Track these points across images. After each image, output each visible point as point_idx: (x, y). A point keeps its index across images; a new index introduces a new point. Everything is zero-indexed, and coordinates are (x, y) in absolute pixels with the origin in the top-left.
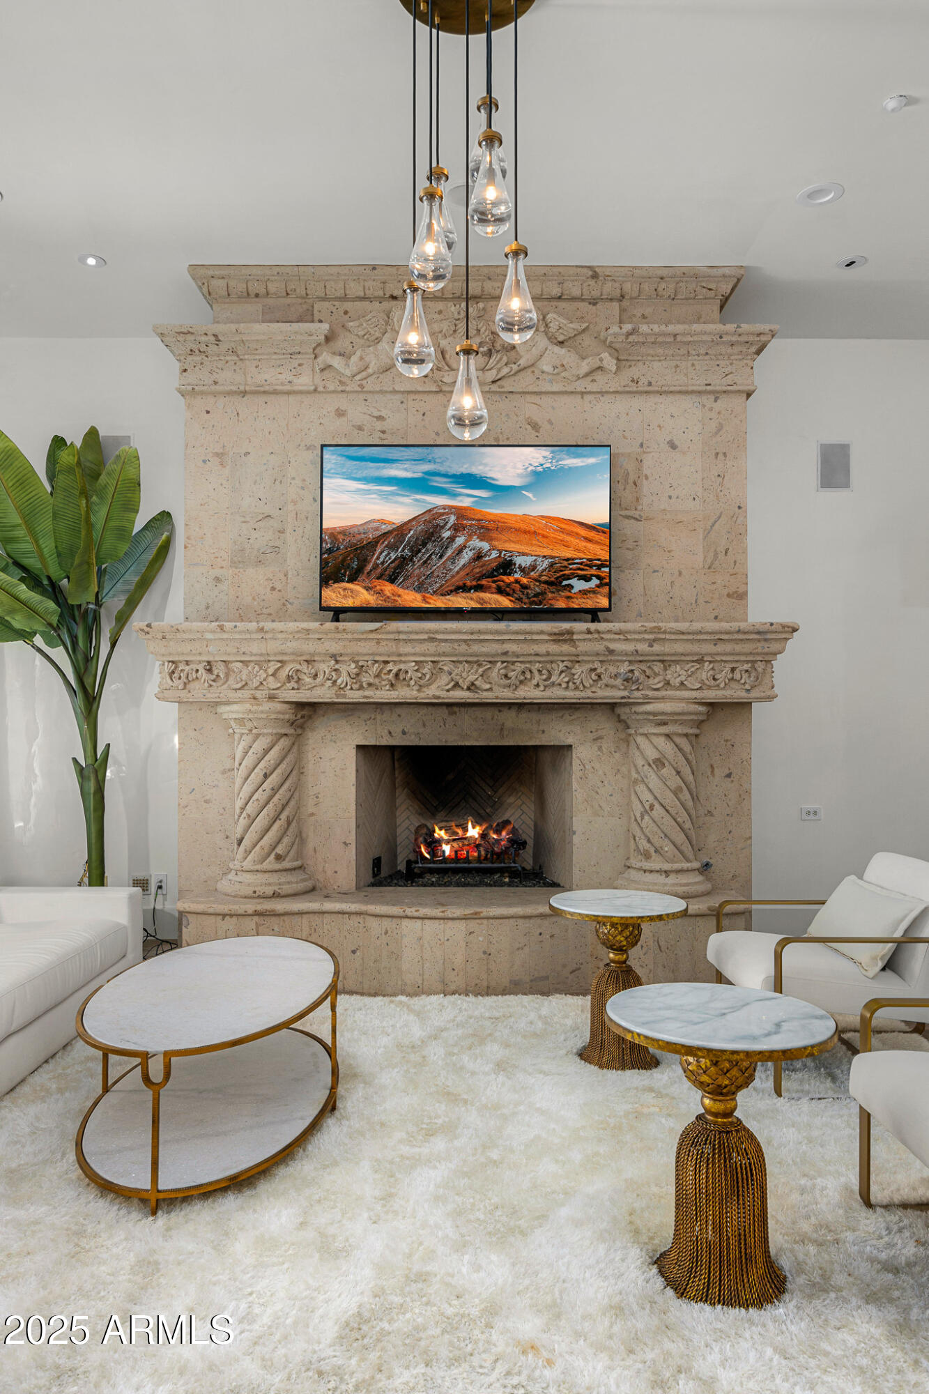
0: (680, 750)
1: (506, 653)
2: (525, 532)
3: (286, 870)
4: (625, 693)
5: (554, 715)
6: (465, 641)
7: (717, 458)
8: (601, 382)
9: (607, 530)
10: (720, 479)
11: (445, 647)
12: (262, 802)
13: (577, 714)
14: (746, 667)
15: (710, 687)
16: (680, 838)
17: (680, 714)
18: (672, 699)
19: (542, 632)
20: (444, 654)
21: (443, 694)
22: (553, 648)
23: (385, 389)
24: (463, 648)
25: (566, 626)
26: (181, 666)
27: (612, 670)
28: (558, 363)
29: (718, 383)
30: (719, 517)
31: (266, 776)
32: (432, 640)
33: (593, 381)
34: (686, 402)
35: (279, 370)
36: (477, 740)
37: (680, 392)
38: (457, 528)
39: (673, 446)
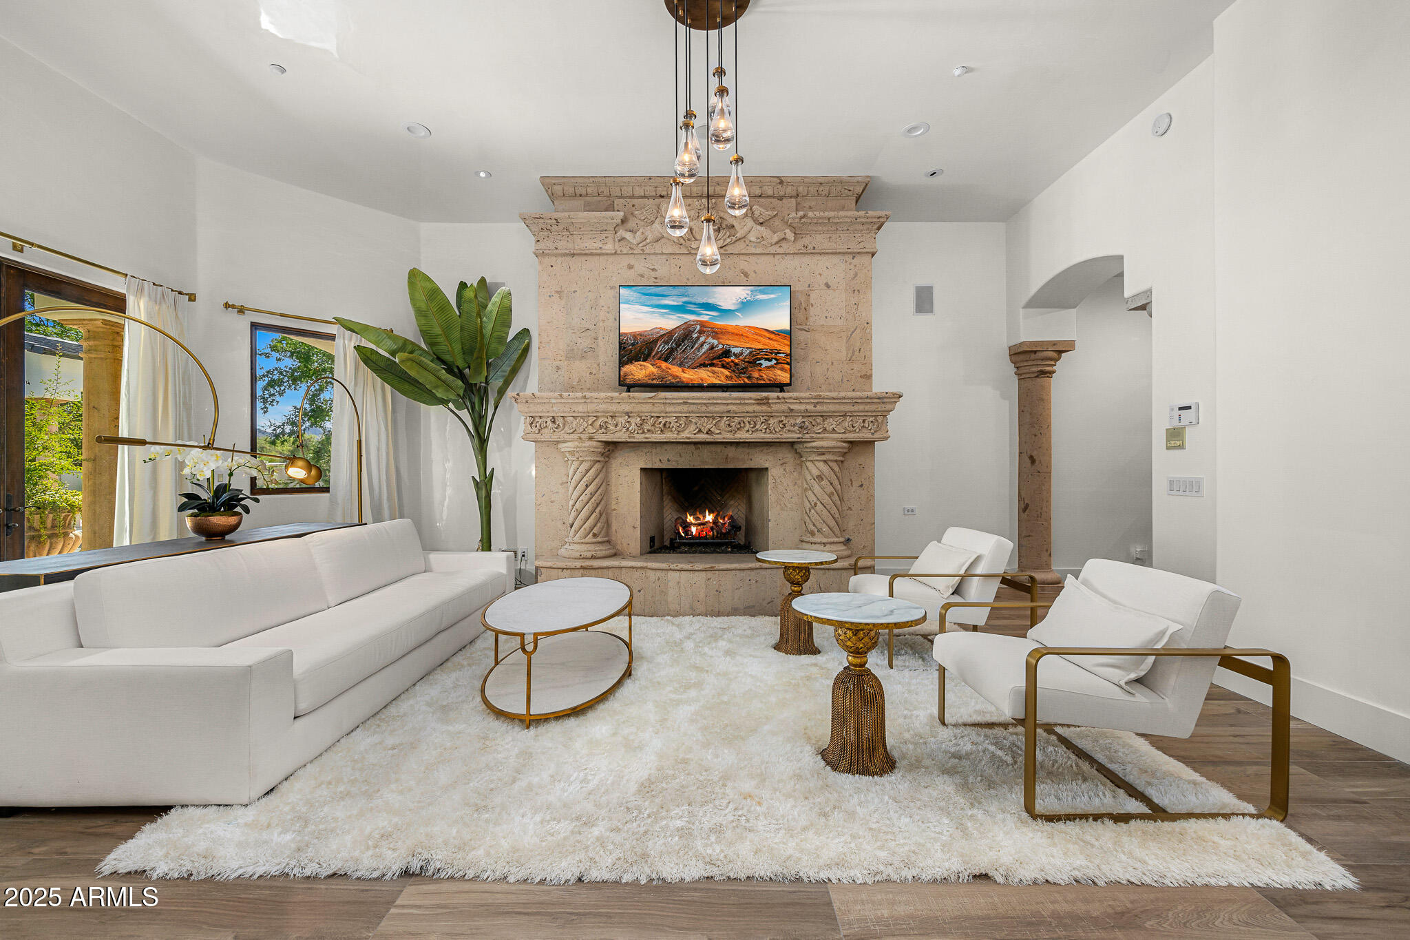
0: (832, 470)
1: (729, 411)
2: (738, 334)
3: (599, 543)
4: (800, 435)
5: (757, 449)
6: (705, 404)
7: (854, 293)
8: (785, 247)
9: (789, 334)
10: (856, 306)
11: (694, 408)
12: (585, 501)
13: (771, 449)
14: (872, 419)
15: (850, 432)
16: (832, 523)
17: (832, 448)
18: (827, 439)
19: (751, 399)
20: (693, 412)
21: (692, 436)
22: (757, 408)
23: (657, 252)
24: (704, 408)
25: (765, 394)
26: (537, 419)
27: (792, 421)
28: (760, 236)
29: (855, 248)
30: (855, 330)
31: (587, 486)
32: (685, 403)
33: (780, 247)
34: (835, 260)
35: (594, 241)
36: (712, 465)
37: (832, 253)
38: (701, 332)
39: (828, 286)
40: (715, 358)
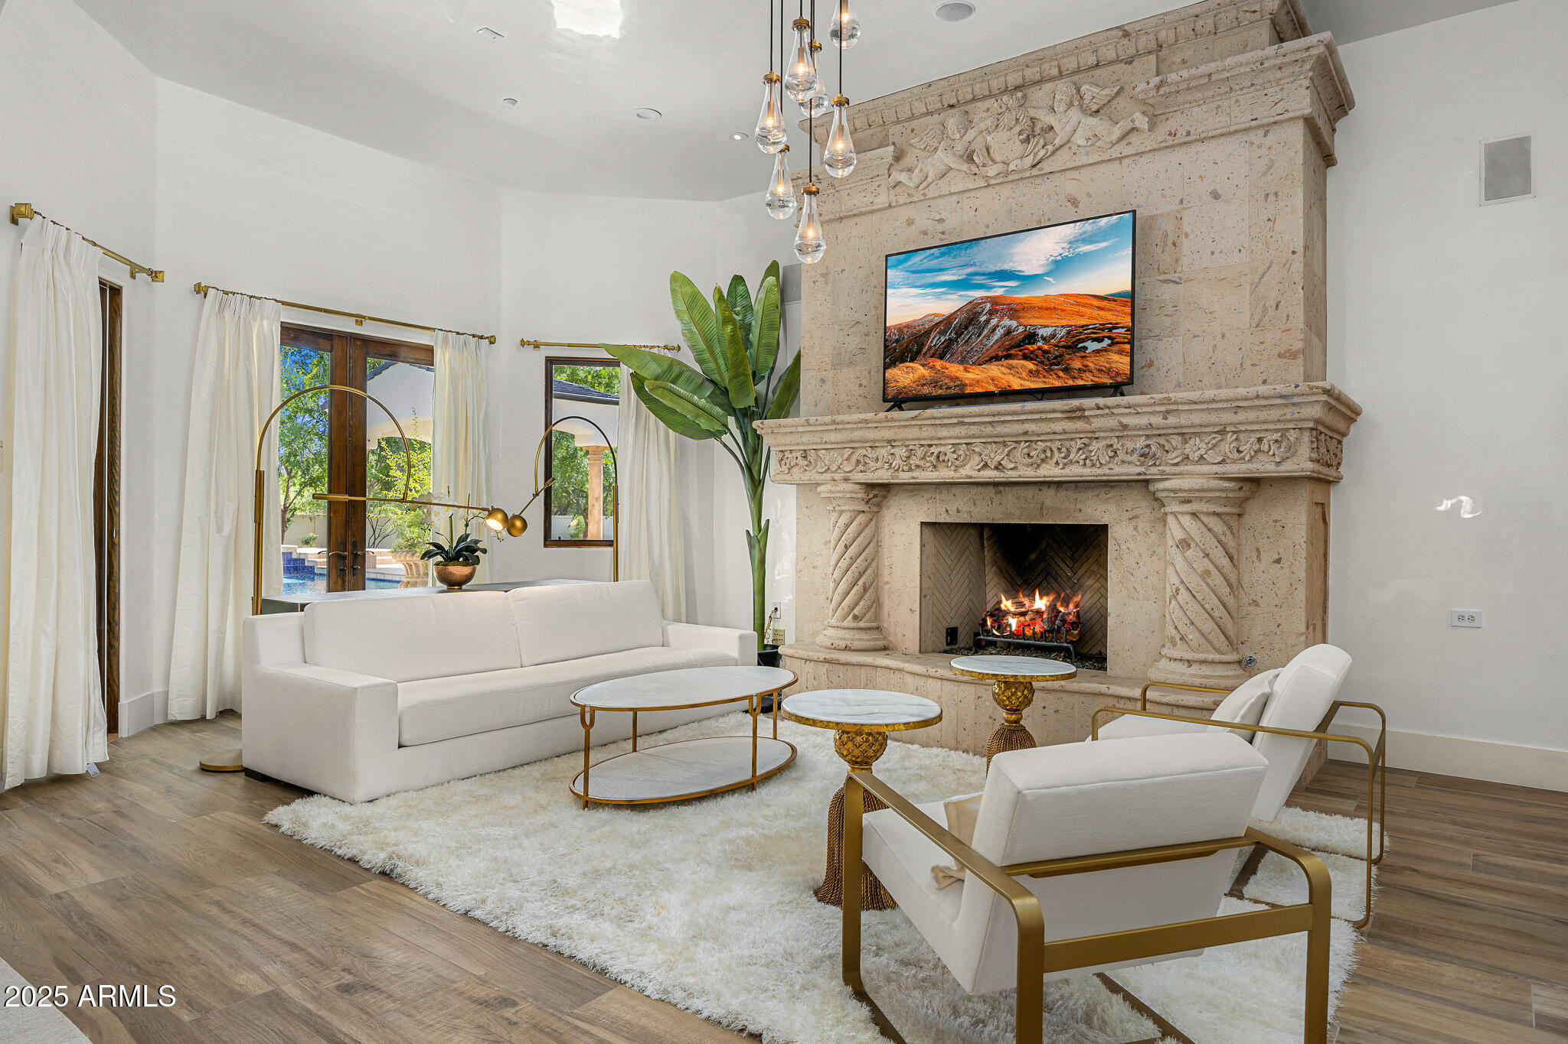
0: (1210, 530)
1: (1026, 433)
2: (1047, 309)
3: (861, 629)
4: (1142, 469)
5: (1090, 494)
6: (990, 423)
7: (1266, 200)
8: (1137, 142)
9: (1130, 298)
10: (1271, 223)
11: (974, 430)
12: (844, 568)
13: (1113, 493)
14: (1276, 436)
15: (1234, 461)
16: (1208, 626)
17: (1198, 490)
18: (1191, 474)
19: (1054, 411)
20: (973, 436)
21: (974, 474)
22: (1069, 426)
23: (942, 193)
24: (989, 430)
25: (1075, 403)
26: (787, 454)
27: (1130, 445)
28: (1090, 135)
29: (1266, 115)
30: (1269, 268)
31: (846, 547)
32: (962, 423)
33: (1129, 144)
34: (1230, 144)
35: (863, 194)
36: (1019, 519)
37: (1222, 135)
38: (991, 313)
39: (1216, 196)
40: (1012, 347)
